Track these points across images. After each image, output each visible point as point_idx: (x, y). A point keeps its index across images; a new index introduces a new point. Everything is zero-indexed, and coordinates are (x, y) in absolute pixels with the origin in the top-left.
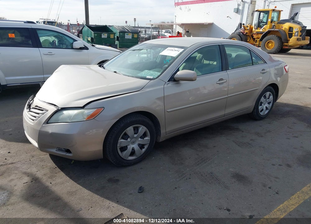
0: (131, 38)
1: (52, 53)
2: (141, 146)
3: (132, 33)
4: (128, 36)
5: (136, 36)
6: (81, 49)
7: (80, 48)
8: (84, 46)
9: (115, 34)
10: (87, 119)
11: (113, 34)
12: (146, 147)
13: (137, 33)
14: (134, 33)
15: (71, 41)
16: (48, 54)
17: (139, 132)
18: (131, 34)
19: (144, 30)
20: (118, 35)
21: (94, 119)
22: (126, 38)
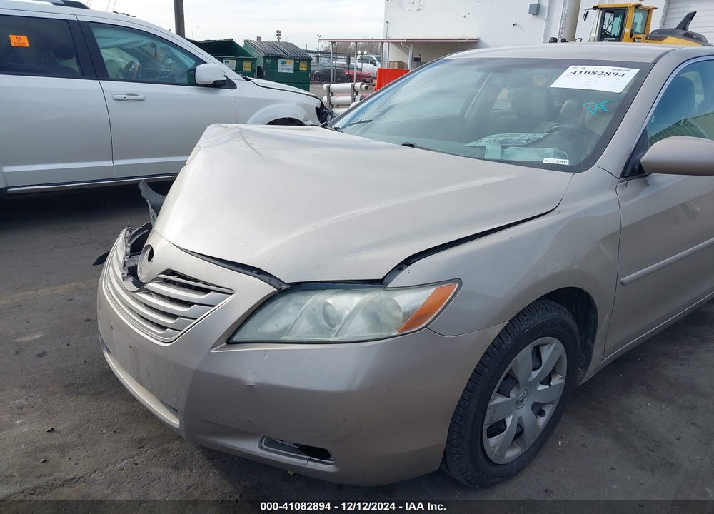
0: (293, 72)
1: (136, 95)
2: (538, 410)
3: (295, 60)
4: (284, 67)
5: (303, 67)
6: (217, 85)
7: (216, 81)
8: (225, 78)
9: (254, 60)
10: (403, 330)
11: (249, 59)
12: (549, 410)
13: (305, 60)
14: (300, 60)
15: (190, 63)
16: (127, 97)
17: (544, 361)
18: (293, 61)
19: (313, 55)
20: (260, 63)
21: (426, 326)
22: (279, 71)
